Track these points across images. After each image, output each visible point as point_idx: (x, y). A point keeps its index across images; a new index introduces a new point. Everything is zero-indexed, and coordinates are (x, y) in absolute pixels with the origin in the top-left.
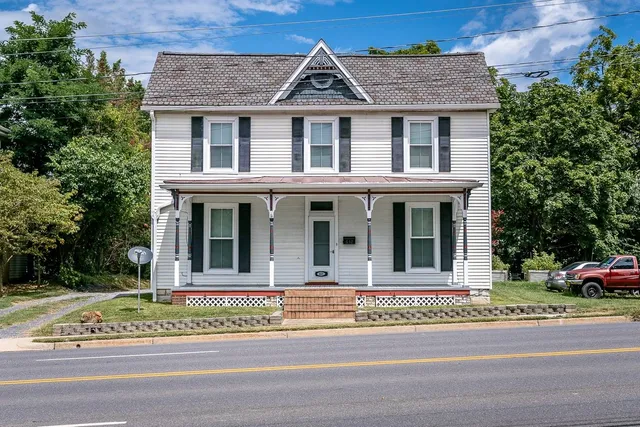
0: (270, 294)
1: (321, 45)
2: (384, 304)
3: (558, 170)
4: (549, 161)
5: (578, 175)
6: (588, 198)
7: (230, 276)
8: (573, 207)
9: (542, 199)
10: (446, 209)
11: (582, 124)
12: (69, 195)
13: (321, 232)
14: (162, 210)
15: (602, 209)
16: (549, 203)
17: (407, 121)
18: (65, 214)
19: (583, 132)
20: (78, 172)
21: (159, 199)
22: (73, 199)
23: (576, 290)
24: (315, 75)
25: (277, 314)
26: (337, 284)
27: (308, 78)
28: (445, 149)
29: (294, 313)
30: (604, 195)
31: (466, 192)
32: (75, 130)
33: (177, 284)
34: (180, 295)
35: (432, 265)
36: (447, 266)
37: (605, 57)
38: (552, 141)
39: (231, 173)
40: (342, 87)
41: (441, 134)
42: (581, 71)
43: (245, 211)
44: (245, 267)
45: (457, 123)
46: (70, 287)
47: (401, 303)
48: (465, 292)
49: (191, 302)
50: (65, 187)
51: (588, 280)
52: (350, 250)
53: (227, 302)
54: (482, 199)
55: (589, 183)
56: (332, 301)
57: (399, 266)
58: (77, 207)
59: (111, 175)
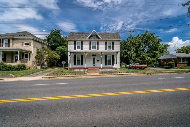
0: (86, 69)
1: (94, 30)
2: (104, 71)
3: (125, 52)
4: (124, 51)
5: (128, 53)
6: (129, 56)
7: (80, 66)
8: (127, 57)
9: (123, 56)
10: (113, 56)
11: (129, 46)
12: (58, 54)
13: (94, 59)
14: (70, 56)
15: (131, 57)
16: (124, 56)
17: (107, 42)
18: (58, 57)
19: (129, 47)
20: (60, 51)
21: (69, 54)
22: (59, 55)
23: (130, 68)
24: (93, 35)
25: (86, 72)
26: (96, 67)
27: (92, 35)
28: (113, 47)
29: (89, 72)
30: (131, 55)
31: (117, 53)
32: (61, 45)
33: (71, 67)
34: (71, 69)
35: (111, 64)
36: (113, 65)
37: (131, 38)
38: (125, 48)
39: (80, 50)
40: (97, 37)
41: (112, 44)
42: (128, 40)
43: (82, 56)
44: (82, 65)
45: (115, 43)
46: (59, 67)
47: (106, 71)
48: (116, 69)
49: (73, 70)
50: (58, 53)
51: (132, 67)
52: (98, 62)
53: (79, 70)
54: (119, 54)
55: (130, 54)
56: (96, 70)
57: (106, 64)
58: (60, 56)
59: (65, 51)
